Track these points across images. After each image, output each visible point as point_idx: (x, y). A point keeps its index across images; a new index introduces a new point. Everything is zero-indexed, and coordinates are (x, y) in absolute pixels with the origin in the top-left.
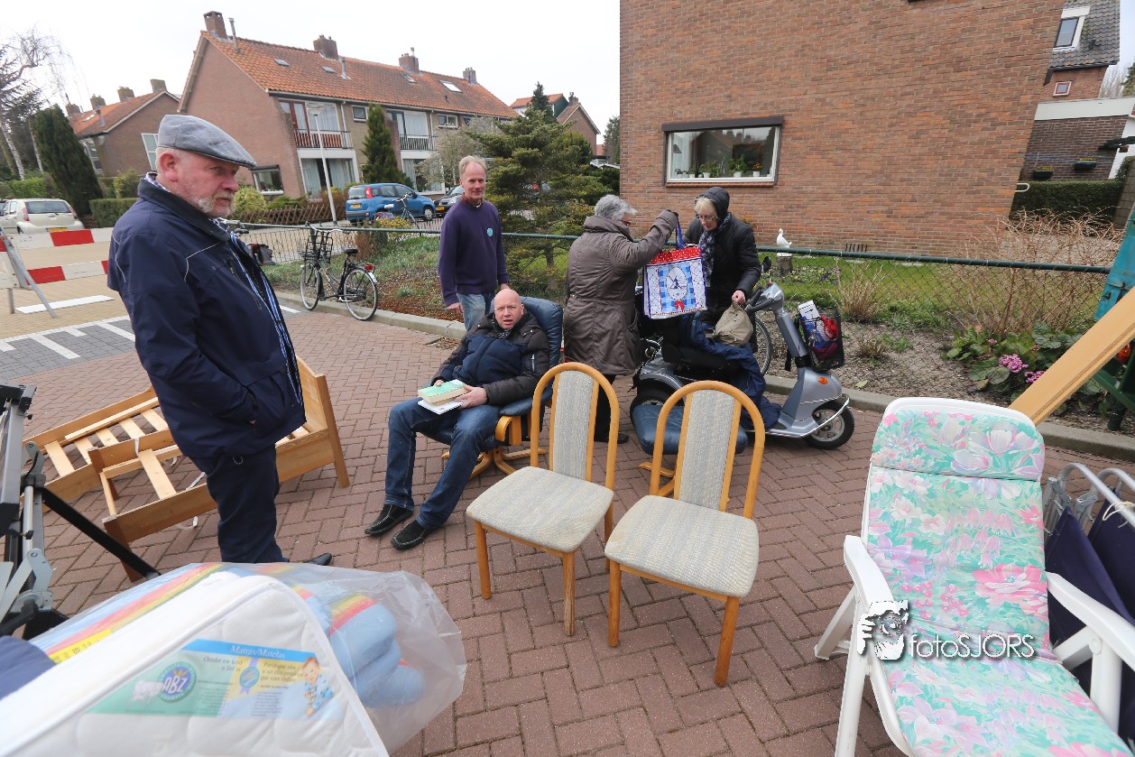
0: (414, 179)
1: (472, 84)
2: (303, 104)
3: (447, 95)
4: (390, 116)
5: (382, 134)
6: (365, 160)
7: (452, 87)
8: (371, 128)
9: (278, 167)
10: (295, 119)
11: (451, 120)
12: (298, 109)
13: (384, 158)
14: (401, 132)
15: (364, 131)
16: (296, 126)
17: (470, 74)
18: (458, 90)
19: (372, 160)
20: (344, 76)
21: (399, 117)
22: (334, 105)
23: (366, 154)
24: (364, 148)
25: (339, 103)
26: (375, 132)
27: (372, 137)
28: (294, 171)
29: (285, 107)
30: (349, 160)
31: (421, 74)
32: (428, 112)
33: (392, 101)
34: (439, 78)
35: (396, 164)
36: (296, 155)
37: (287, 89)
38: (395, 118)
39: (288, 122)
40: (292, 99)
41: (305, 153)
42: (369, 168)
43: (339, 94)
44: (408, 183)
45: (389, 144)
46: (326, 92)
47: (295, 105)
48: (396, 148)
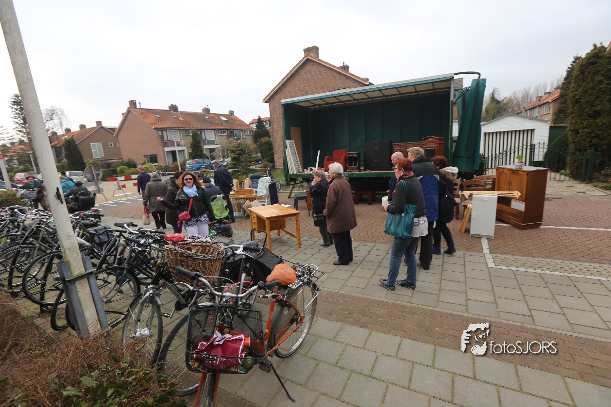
0: (209, 156)
1: (233, 117)
2: (166, 131)
3: (222, 122)
4: (199, 133)
5: (197, 140)
6: (190, 150)
7: (224, 119)
8: (193, 139)
9: (156, 155)
10: (163, 137)
11: (224, 132)
12: (164, 133)
13: (198, 149)
14: (204, 138)
15: (190, 140)
16: (163, 139)
17: (232, 113)
18: (226, 120)
19: (193, 150)
20: (181, 119)
21: (203, 133)
22: (178, 130)
23: (190, 148)
24: (190, 146)
25: (180, 130)
26: (194, 140)
27: (193, 142)
28: (162, 155)
29: (160, 133)
30: (183, 150)
31: (211, 115)
32: (215, 130)
33: (200, 127)
34: (218, 116)
35: (202, 151)
36: (164, 150)
37: (161, 126)
38: (201, 133)
39: (161, 139)
40: (162, 130)
41: (167, 149)
42: (192, 153)
43: (180, 126)
44: (207, 158)
45: (200, 144)
46: (175, 126)
47: (163, 132)
48: (202, 144)
